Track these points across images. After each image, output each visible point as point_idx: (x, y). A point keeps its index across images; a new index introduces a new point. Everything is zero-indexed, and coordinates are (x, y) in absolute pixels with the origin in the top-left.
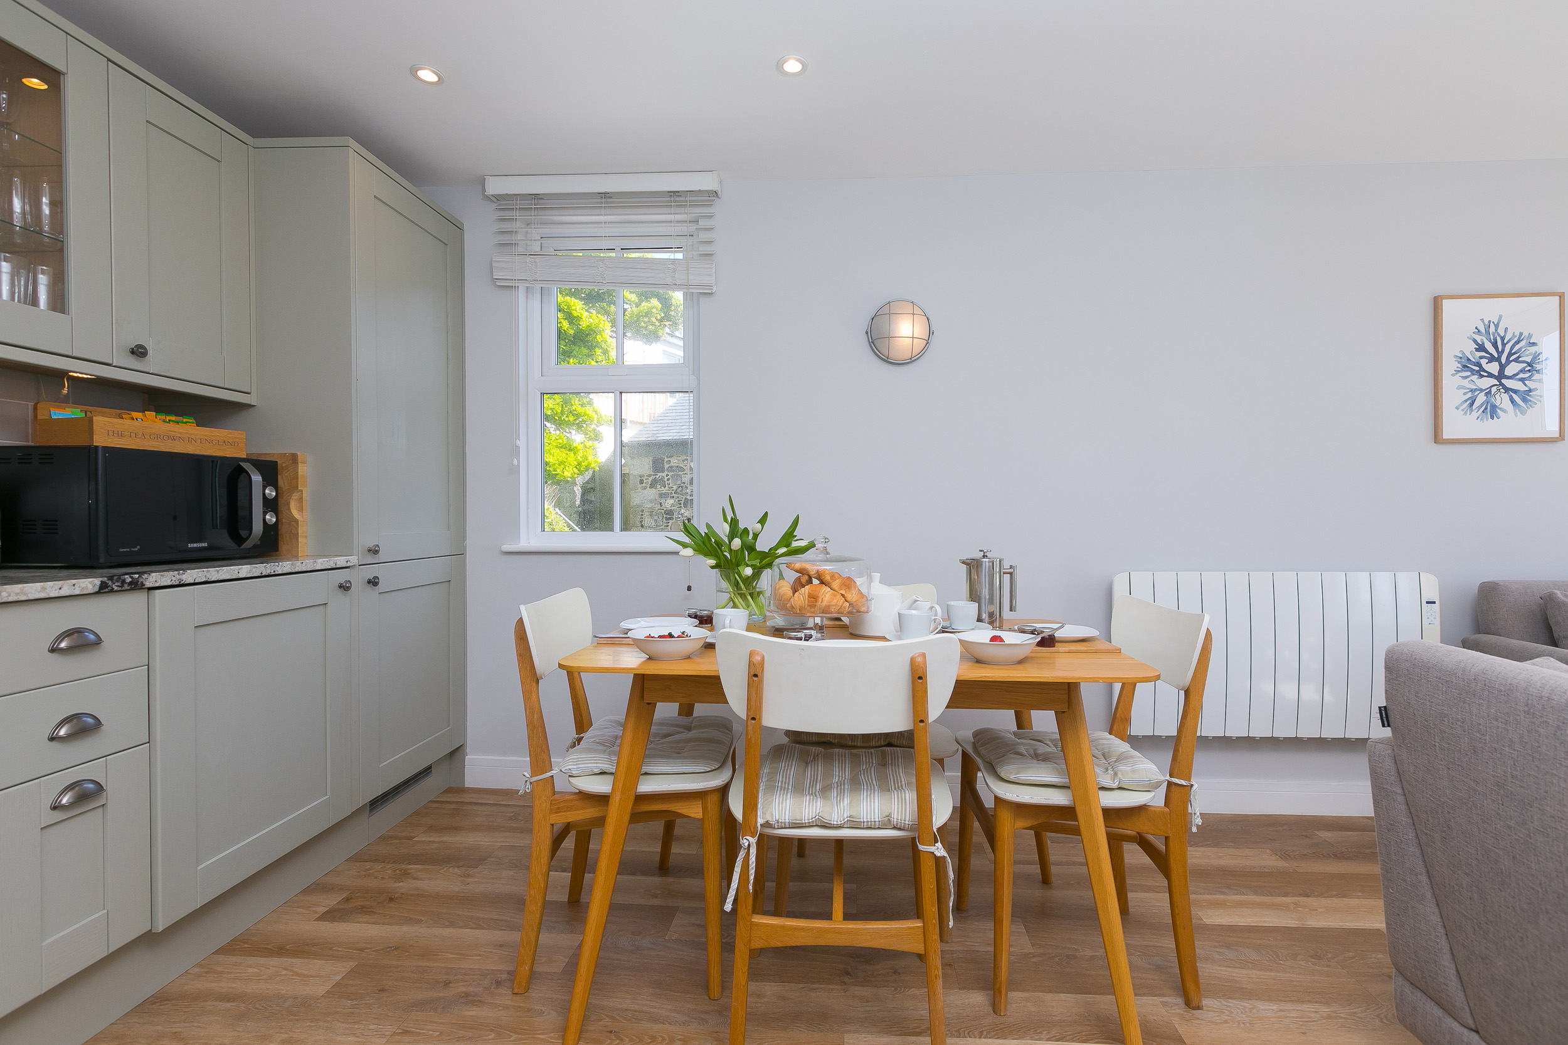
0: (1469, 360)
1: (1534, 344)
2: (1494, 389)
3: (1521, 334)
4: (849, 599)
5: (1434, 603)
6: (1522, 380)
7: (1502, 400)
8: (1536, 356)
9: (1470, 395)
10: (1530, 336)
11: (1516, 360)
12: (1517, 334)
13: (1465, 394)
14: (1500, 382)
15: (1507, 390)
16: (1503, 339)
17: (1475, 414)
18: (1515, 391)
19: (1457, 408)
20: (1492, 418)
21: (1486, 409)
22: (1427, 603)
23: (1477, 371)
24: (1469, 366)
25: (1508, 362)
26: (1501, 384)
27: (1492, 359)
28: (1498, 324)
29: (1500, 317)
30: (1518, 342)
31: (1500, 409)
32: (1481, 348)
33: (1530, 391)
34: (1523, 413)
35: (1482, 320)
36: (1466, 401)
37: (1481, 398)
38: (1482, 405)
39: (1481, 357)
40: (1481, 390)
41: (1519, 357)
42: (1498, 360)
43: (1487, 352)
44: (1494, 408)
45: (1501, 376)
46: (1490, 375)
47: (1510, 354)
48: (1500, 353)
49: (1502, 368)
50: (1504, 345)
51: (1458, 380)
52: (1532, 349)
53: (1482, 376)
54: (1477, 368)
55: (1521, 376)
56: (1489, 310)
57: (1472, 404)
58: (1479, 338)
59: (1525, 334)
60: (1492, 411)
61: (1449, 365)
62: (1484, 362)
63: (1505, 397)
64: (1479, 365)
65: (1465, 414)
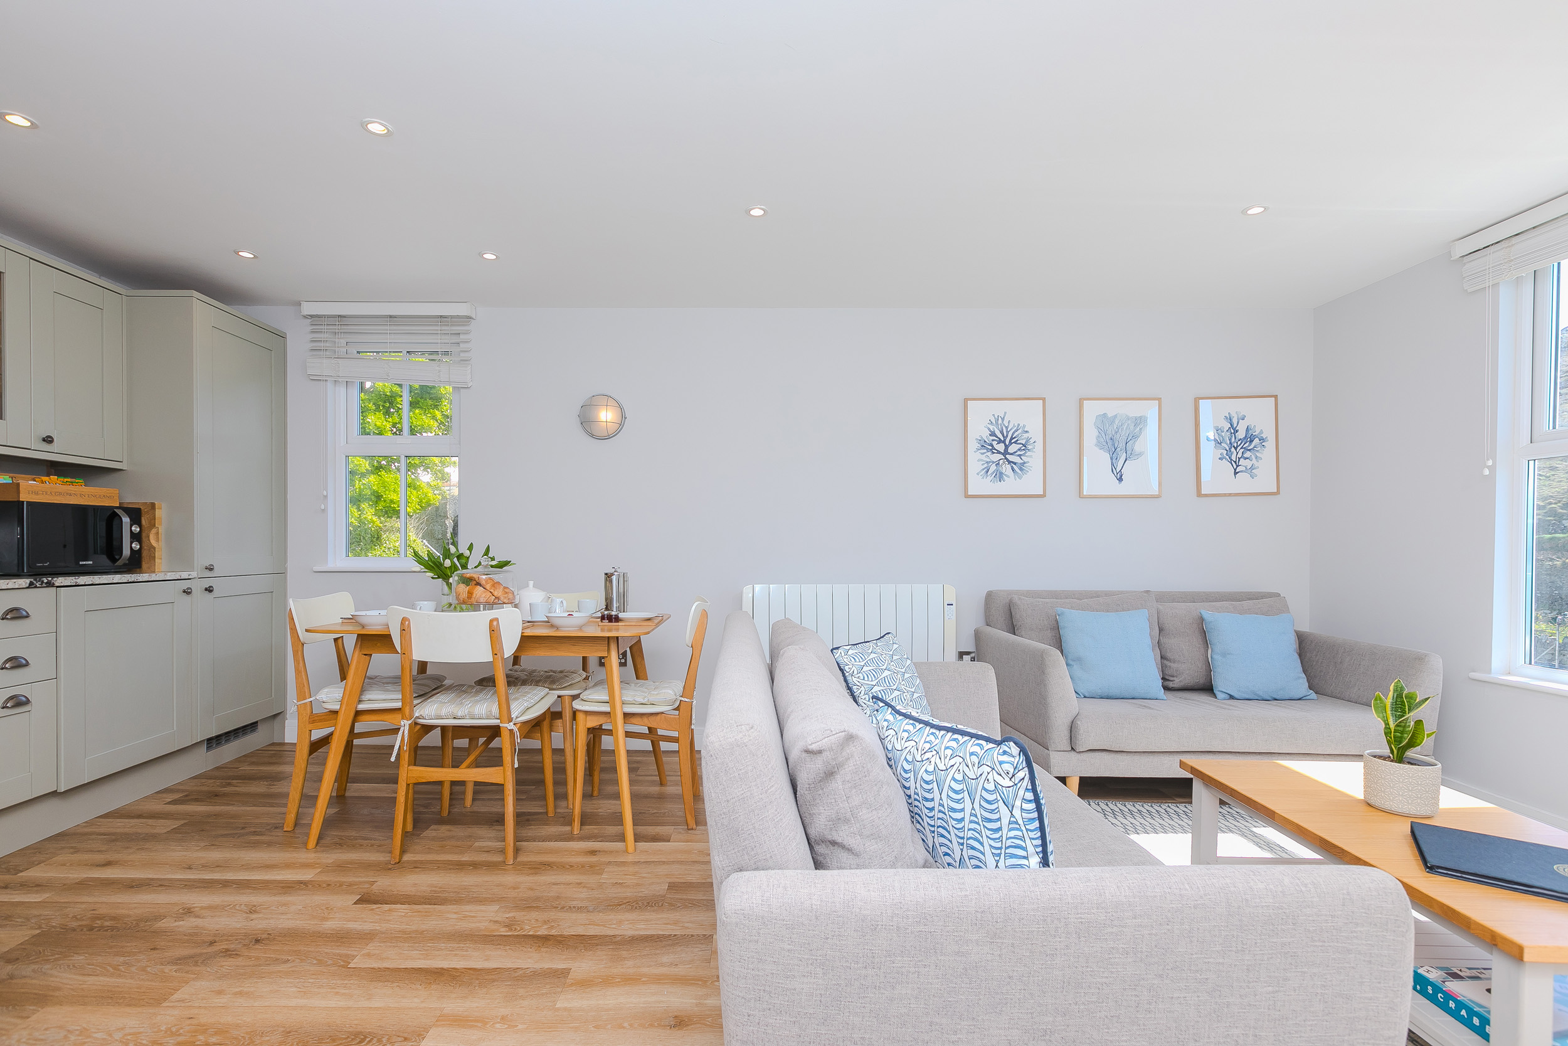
0: (985, 441)
1: (1027, 432)
2: (1001, 462)
3: (1019, 425)
4: (495, 595)
5: (952, 605)
6: (1020, 456)
7: (1006, 469)
8: (1028, 440)
9: (986, 465)
10: (1024, 426)
11: (1015, 442)
12: (1016, 425)
13: (982, 465)
14: (1005, 457)
15: (1010, 462)
16: (1007, 428)
17: (989, 478)
18: (1015, 464)
19: (978, 474)
20: (1000, 481)
21: (996, 475)
22: (948, 605)
23: (991, 450)
24: (986, 446)
25: (1011, 443)
26: (1006, 458)
27: (1000, 441)
28: (1004, 418)
29: (1005, 413)
30: (1016, 431)
31: (1005, 475)
32: (993, 434)
33: (1024, 463)
34: (1020, 478)
35: (994, 415)
36: (983, 469)
37: (993, 468)
38: (994, 472)
39: (993, 440)
40: (993, 462)
41: (1017, 440)
42: (1004, 442)
43: (997, 437)
44: (1001, 473)
45: (1006, 453)
46: (999, 452)
47: (1012, 439)
48: (1005, 438)
49: (1007, 447)
50: (1008, 432)
51: (978, 455)
52: (1026, 435)
53: (994, 453)
54: (991, 448)
55: (1019, 453)
56: (998, 408)
57: (987, 472)
58: (991, 427)
59: (1021, 425)
60: (1000, 476)
61: (973, 445)
62: (994, 443)
63: (1009, 467)
64: (992, 446)
65: (983, 478)
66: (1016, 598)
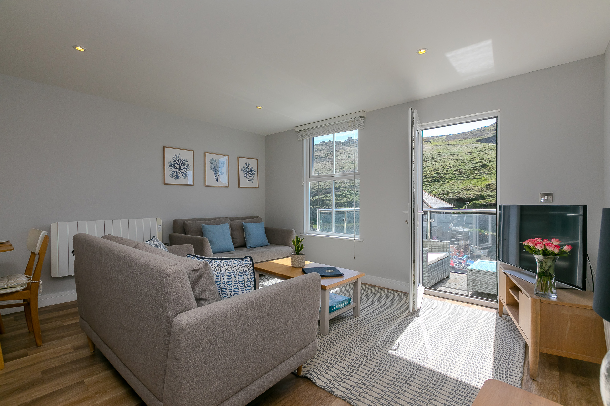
0: (172, 164)
1: (187, 162)
2: (178, 172)
3: (184, 159)
5: (160, 226)
6: (185, 170)
7: (180, 175)
8: (187, 165)
9: (172, 173)
10: (186, 160)
11: (183, 165)
12: (183, 159)
13: (171, 172)
14: (179, 170)
15: (181, 172)
16: (180, 160)
17: (174, 178)
18: (183, 173)
19: (169, 176)
20: (178, 179)
21: (176, 176)
22: (159, 226)
23: (174, 167)
24: (172, 166)
25: (181, 165)
26: (180, 171)
27: (177, 164)
28: (179, 156)
29: (179, 154)
30: (184, 161)
31: (180, 177)
32: (175, 161)
33: (187, 173)
34: (185, 178)
35: (175, 154)
36: (171, 174)
37: (175, 174)
38: (175, 176)
39: (175, 164)
40: (175, 172)
41: (184, 164)
42: (179, 165)
43: (176, 162)
44: (178, 176)
45: (180, 169)
46: (177, 168)
47: (182, 164)
48: (180, 163)
49: (180, 167)
50: (180, 161)
51: (169, 169)
52: (187, 163)
53: (175, 168)
54: (174, 166)
55: (184, 169)
56: (177, 152)
57: (173, 175)
58: (174, 159)
59: (185, 159)
60: (178, 177)
61: (167, 165)
62: (176, 165)
63: (181, 174)
64: (174, 165)
65: (171, 177)
66: (186, 221)
